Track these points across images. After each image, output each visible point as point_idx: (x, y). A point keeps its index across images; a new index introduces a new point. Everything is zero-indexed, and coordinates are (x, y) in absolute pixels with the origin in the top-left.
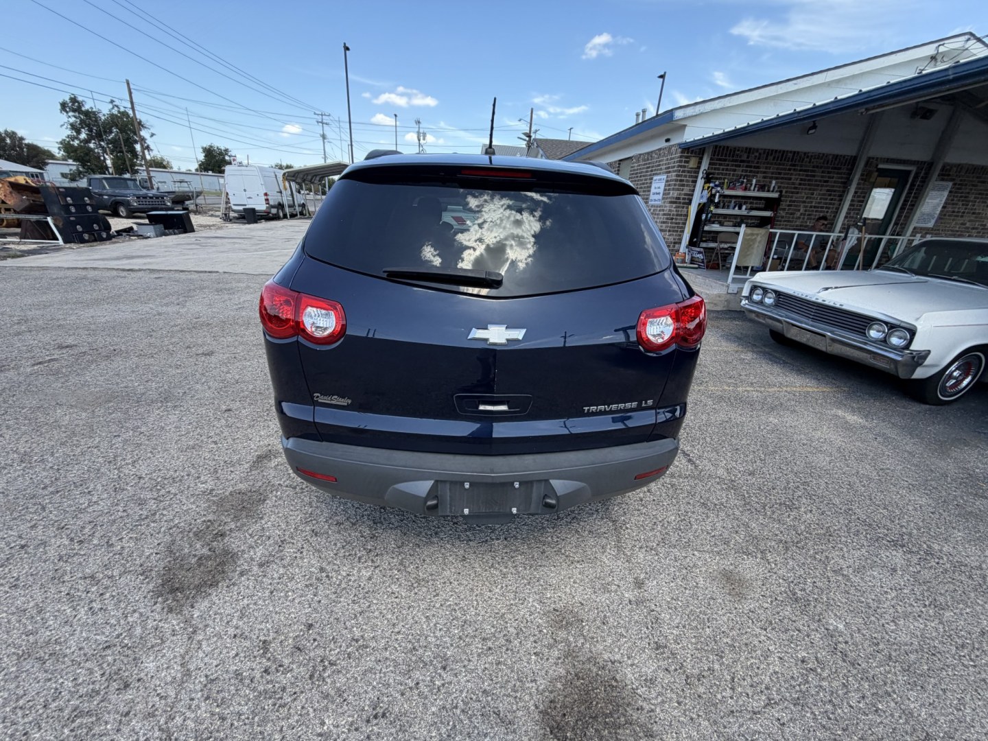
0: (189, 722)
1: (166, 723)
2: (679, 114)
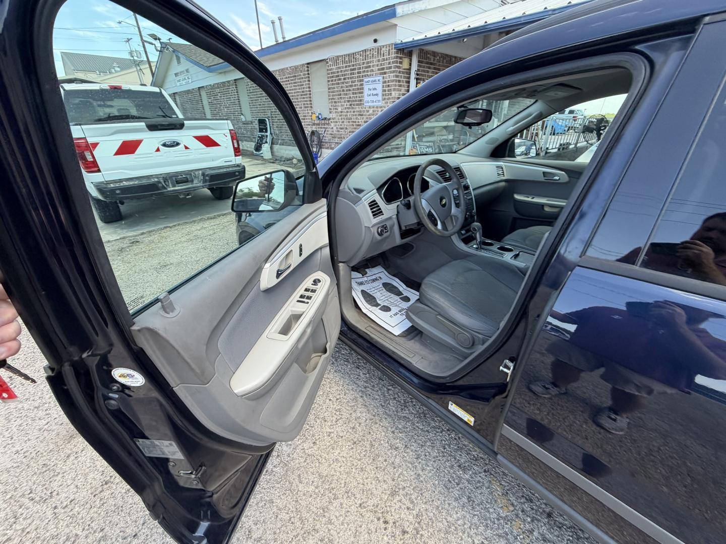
2: (400, 11)
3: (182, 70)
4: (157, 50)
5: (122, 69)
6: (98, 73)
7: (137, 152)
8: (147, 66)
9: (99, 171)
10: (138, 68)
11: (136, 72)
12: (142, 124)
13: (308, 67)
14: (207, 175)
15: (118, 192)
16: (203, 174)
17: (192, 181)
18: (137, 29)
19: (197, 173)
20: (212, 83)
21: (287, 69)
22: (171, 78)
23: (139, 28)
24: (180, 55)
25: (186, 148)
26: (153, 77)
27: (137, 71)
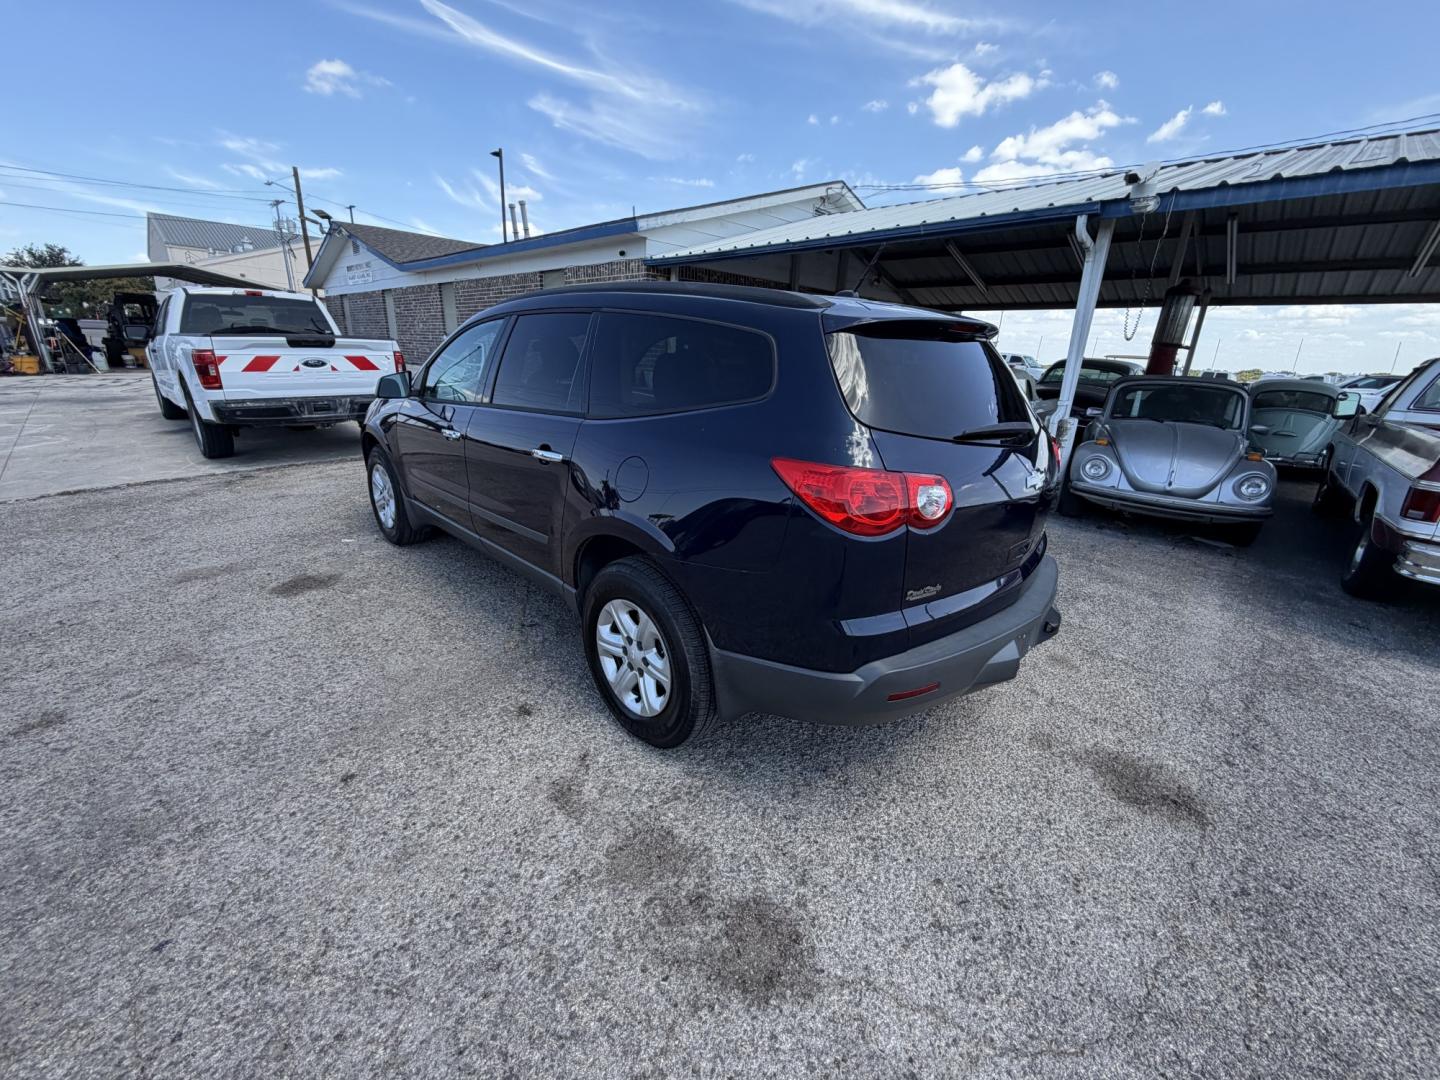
0: (1005, 1027)
1: (995, 1049)
2: (642, 224)
3: (361, 262)
4: (323, 232)
5: (256, 248)
6: (211, 251)
7: (271, 369)
8: (303, 245)
9: (221, 387)
10: (287, 248)
11: (282, 254)
12: (283, 339)
13: (541, 277)
14: (356, 404)
15: (238, 413)
16: (351, 402)
17: (336, 410)
18: (295, 195)
19: (343, 400)
20: (404, 286)
21: (513, 276)
22: (340, 272)
23: (299, 195)
24: (359, 243)
25: (334, 369)
26: (310, 268)
27: (284, 252)
